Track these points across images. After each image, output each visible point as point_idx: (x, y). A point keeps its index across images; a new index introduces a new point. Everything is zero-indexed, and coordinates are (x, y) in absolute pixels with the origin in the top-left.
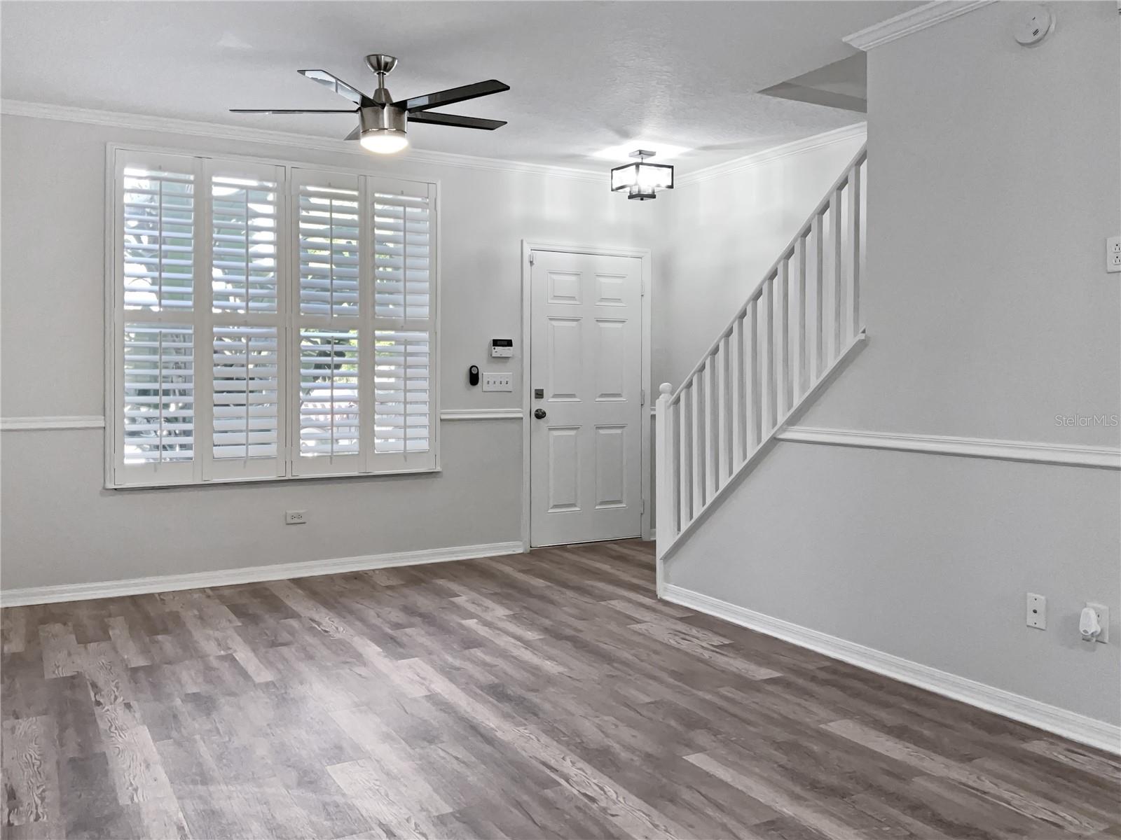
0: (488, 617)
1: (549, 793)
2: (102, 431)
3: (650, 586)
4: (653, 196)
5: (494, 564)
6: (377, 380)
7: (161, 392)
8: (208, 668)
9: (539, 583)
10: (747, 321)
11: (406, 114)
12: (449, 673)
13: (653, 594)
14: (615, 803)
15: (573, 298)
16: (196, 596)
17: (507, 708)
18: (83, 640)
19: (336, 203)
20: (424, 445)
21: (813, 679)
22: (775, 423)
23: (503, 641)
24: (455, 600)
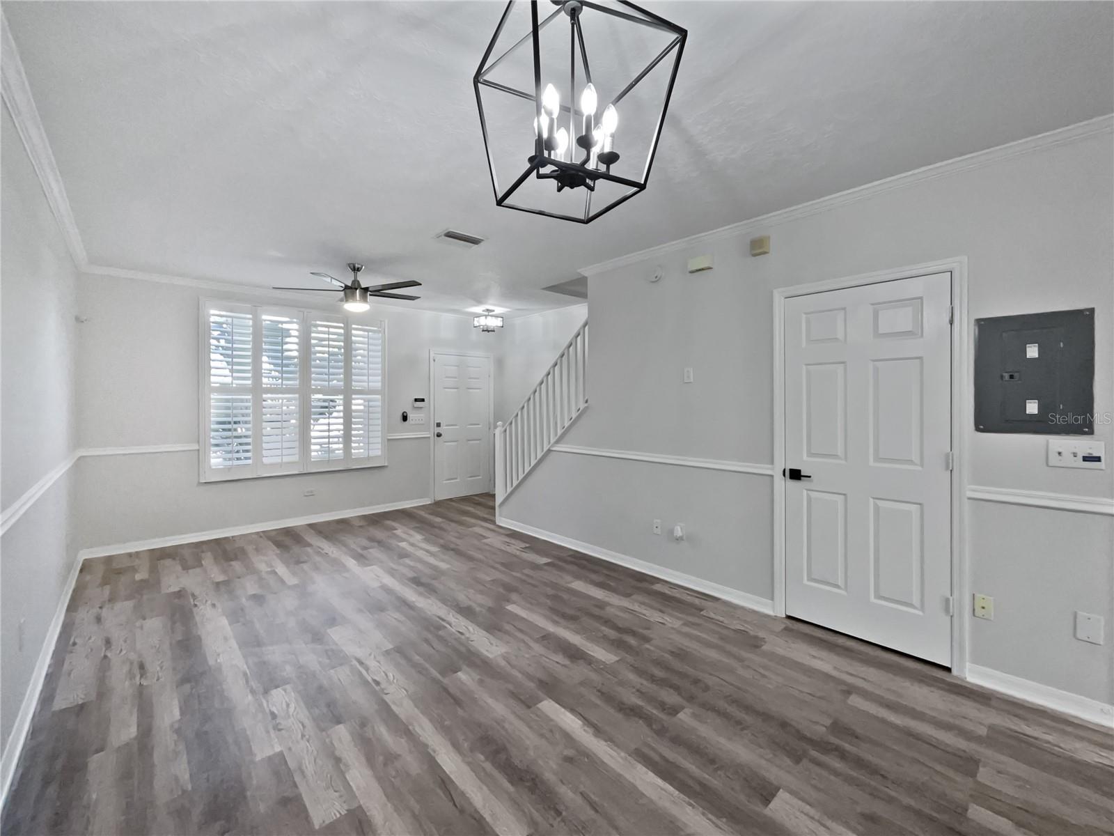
0: (411, 540)
1: (440, 633)
2: (197, 452)
3: (492, 518)
4: (494, 331)
5: (415, 511)
6: (353, 426)
7: (232, 423)
8: (261, 579)
9: (438, 520)
10: (537, 394)
11: (369, 293)
12: (392, 572)
13: (493, 522)
14: (473, 634)
15: (456, 378)
16: (253, 536)
17: (421, 589)
18: (186, 568)
19: (331, 330)
20: (379, 453)
21: (565, 561)
22: (549, 442)
23: (420, 554)
24: (395, 531)
